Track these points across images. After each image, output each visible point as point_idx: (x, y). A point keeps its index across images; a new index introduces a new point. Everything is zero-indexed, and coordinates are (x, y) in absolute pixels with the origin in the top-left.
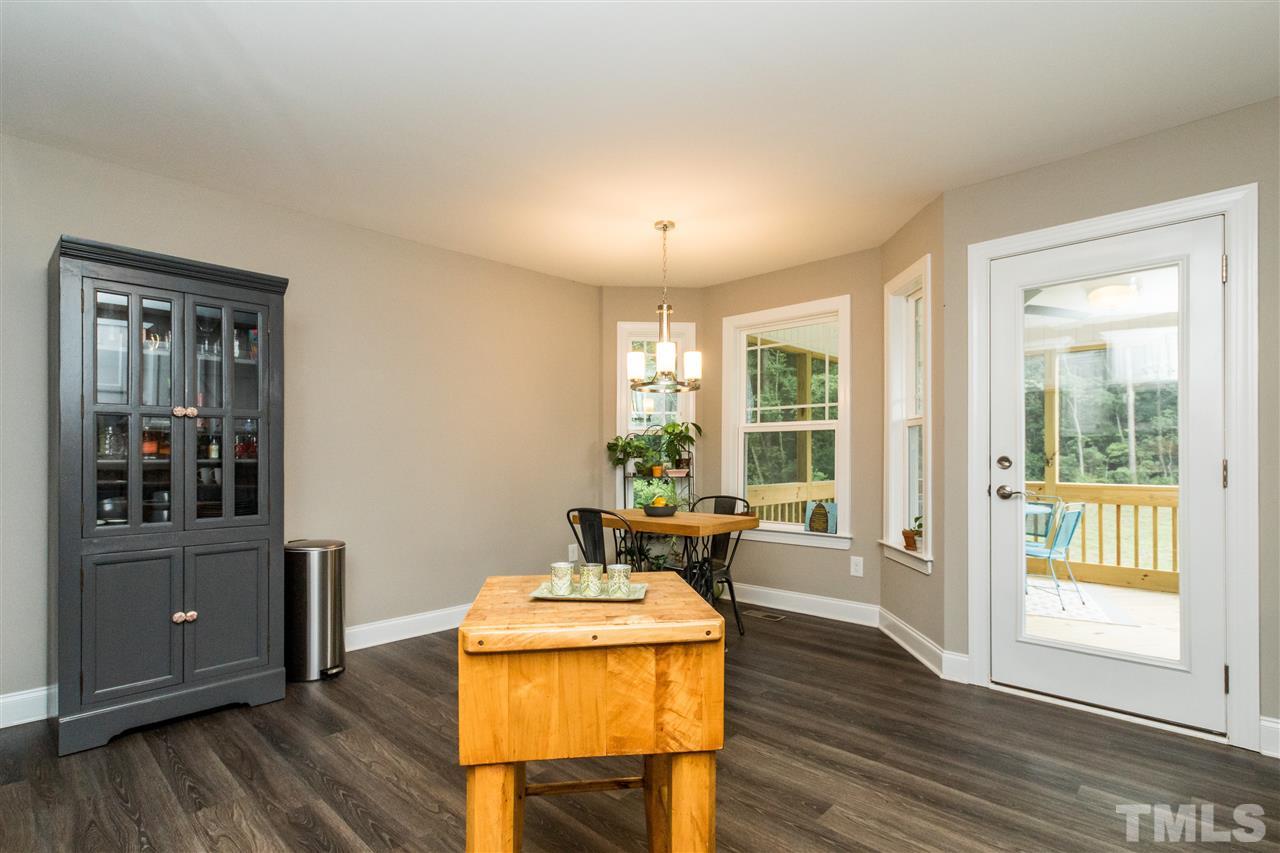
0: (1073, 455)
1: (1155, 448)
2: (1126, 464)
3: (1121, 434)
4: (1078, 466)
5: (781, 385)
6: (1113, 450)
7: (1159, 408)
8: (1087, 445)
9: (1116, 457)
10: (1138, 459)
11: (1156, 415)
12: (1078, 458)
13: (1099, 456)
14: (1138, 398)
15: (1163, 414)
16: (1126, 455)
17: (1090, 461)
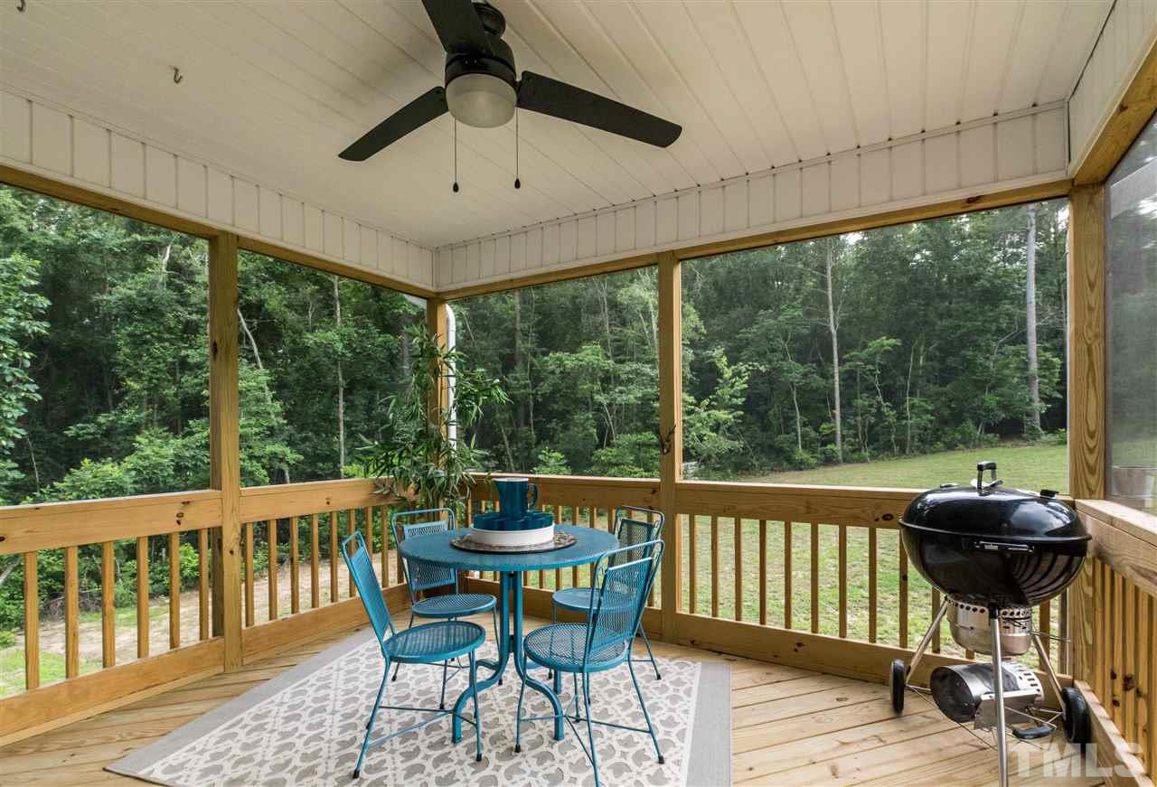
0: (793, 434)
1: (855, 427)
2: (833, 441)
3: (830, 415)
4: (797, 443)
5: (532, 365)
6: (824, 429)
7: (858, 391)
8: (804, 425)
9: (827, 435)
10: (843, 437)
11: (856, 398)
12: (797, 436)
13: (813, 434)
14: (842, 383)
15: (861, 398)
16: (834, 433)
17: (807, 439)
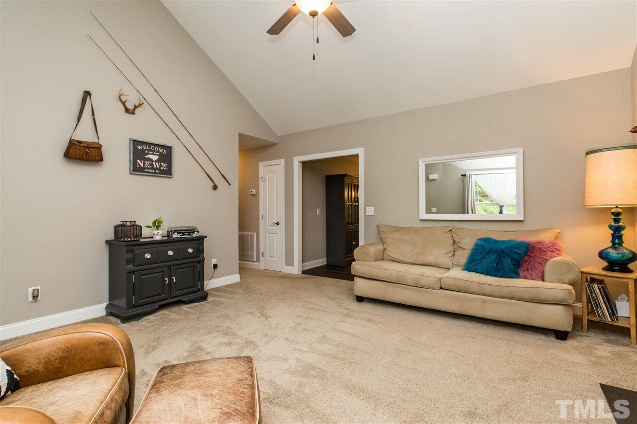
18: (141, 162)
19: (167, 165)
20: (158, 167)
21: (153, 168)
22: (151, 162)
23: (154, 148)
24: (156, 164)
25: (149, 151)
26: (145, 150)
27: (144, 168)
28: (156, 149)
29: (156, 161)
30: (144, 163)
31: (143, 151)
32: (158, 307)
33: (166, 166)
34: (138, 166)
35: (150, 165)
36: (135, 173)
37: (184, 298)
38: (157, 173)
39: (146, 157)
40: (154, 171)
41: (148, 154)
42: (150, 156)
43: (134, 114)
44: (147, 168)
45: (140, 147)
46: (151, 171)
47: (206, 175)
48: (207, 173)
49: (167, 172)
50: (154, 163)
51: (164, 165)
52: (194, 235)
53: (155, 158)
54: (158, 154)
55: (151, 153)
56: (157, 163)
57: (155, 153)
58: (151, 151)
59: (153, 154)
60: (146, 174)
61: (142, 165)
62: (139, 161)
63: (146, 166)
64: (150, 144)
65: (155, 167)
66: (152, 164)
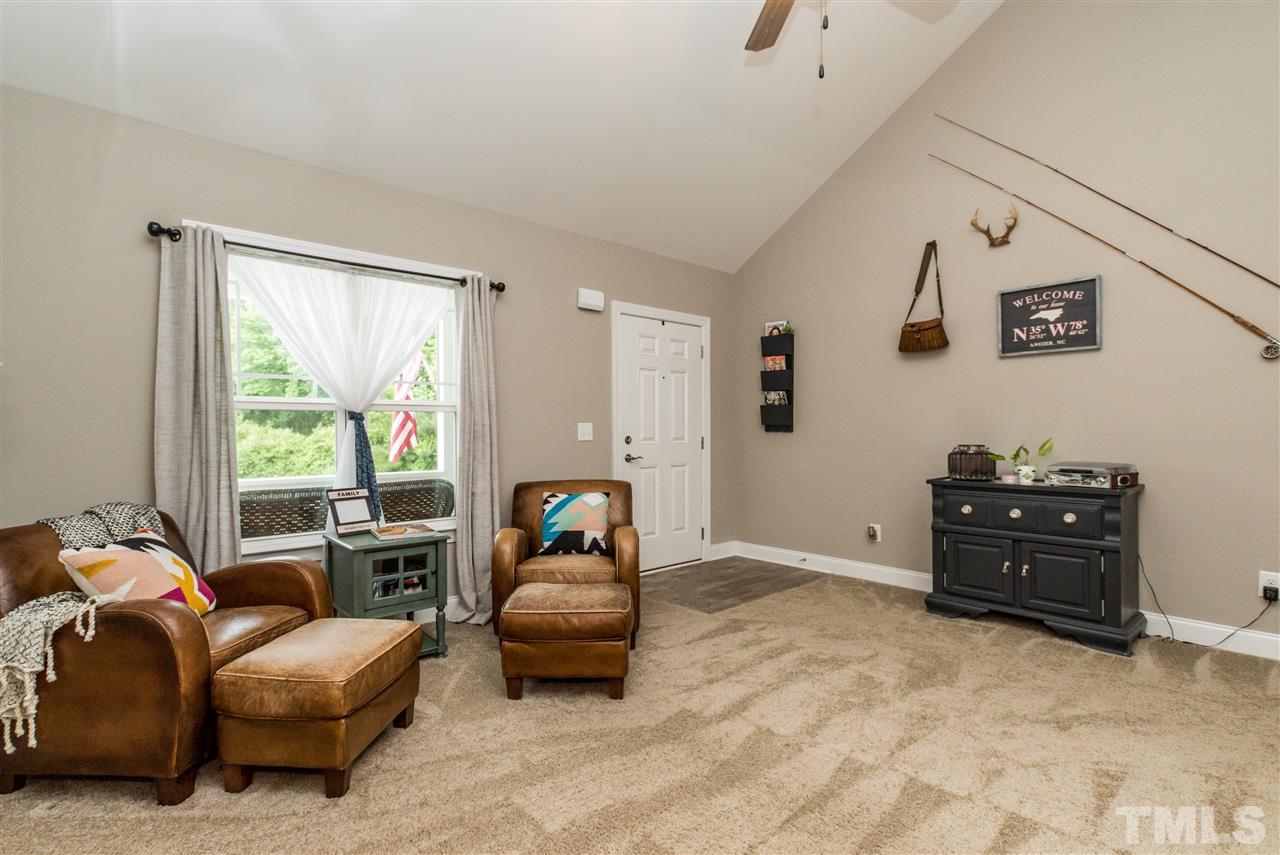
18: (1023, 331)
19: (1085, 322)
20: (1062, 332)
21: (1049, 336)
22: (1043, 327)
23: (1051, 295)
24: (1056, 327)
25: (1038, 304)
26: (1031, 305)
27: (1029, 341)
28: (1057, 295)
29: (1057, 321)
30: (1029, 331)
31: (1026, 307)
32: (986, 610)
33: (1084, 327)
34: (1016, 340)
35: (1043, 331)
36: (1008, 355)
37: (1050, 620)
38: (1061, 346)
39: (1032, 318)
40: (1051, 343)
41: (1038, 311)
42: (1042, 315)
43: (1008, 243)
44: (1034, 341)
45: (1018, 303)
46: (1046, 344)
47: (1230, 320)
48: (1232, 316)
49: (1089, 340)
50: (1051, 326)
51: (1079, 325)
52: (1093, 484)
53: (1052, 315)
54: (1062, 304)
55: (1045, 306)
56: (1059, 325)
57: (1053, 305)
58: (1044, 302)
59: (1048, 309)
60: (1035, 352)
61: (1024, 337)
62: (1017, 331)
63: (1033, 337)
64: (1039, 290)
65: (1054, 333)
66: (1048, 330)
